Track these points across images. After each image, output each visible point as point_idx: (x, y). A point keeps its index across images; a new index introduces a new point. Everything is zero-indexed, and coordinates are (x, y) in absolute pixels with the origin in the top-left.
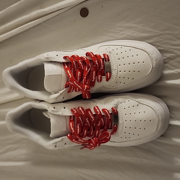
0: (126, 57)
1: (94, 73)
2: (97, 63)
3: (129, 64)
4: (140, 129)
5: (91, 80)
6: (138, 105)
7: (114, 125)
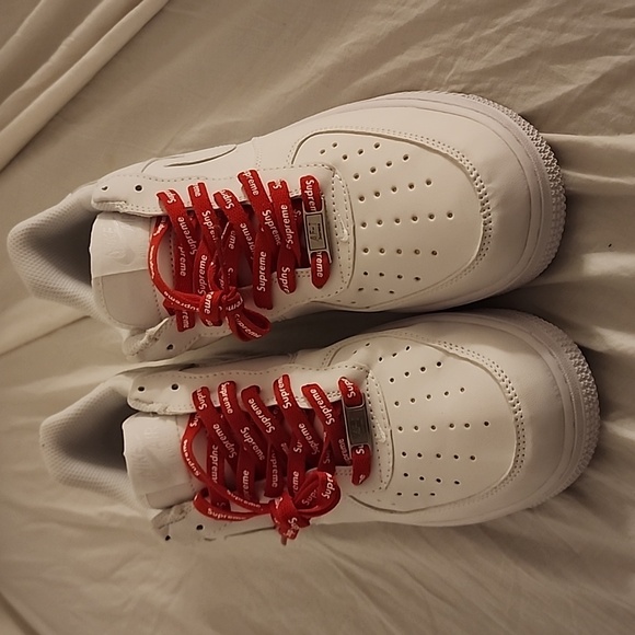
0: (386, 192)
1: (262, 261)
2: (269, 222)
3: (397, 221)
4: (456, 457)
5: (255, 287)
6: (439, 364)
7: (354, 449)
